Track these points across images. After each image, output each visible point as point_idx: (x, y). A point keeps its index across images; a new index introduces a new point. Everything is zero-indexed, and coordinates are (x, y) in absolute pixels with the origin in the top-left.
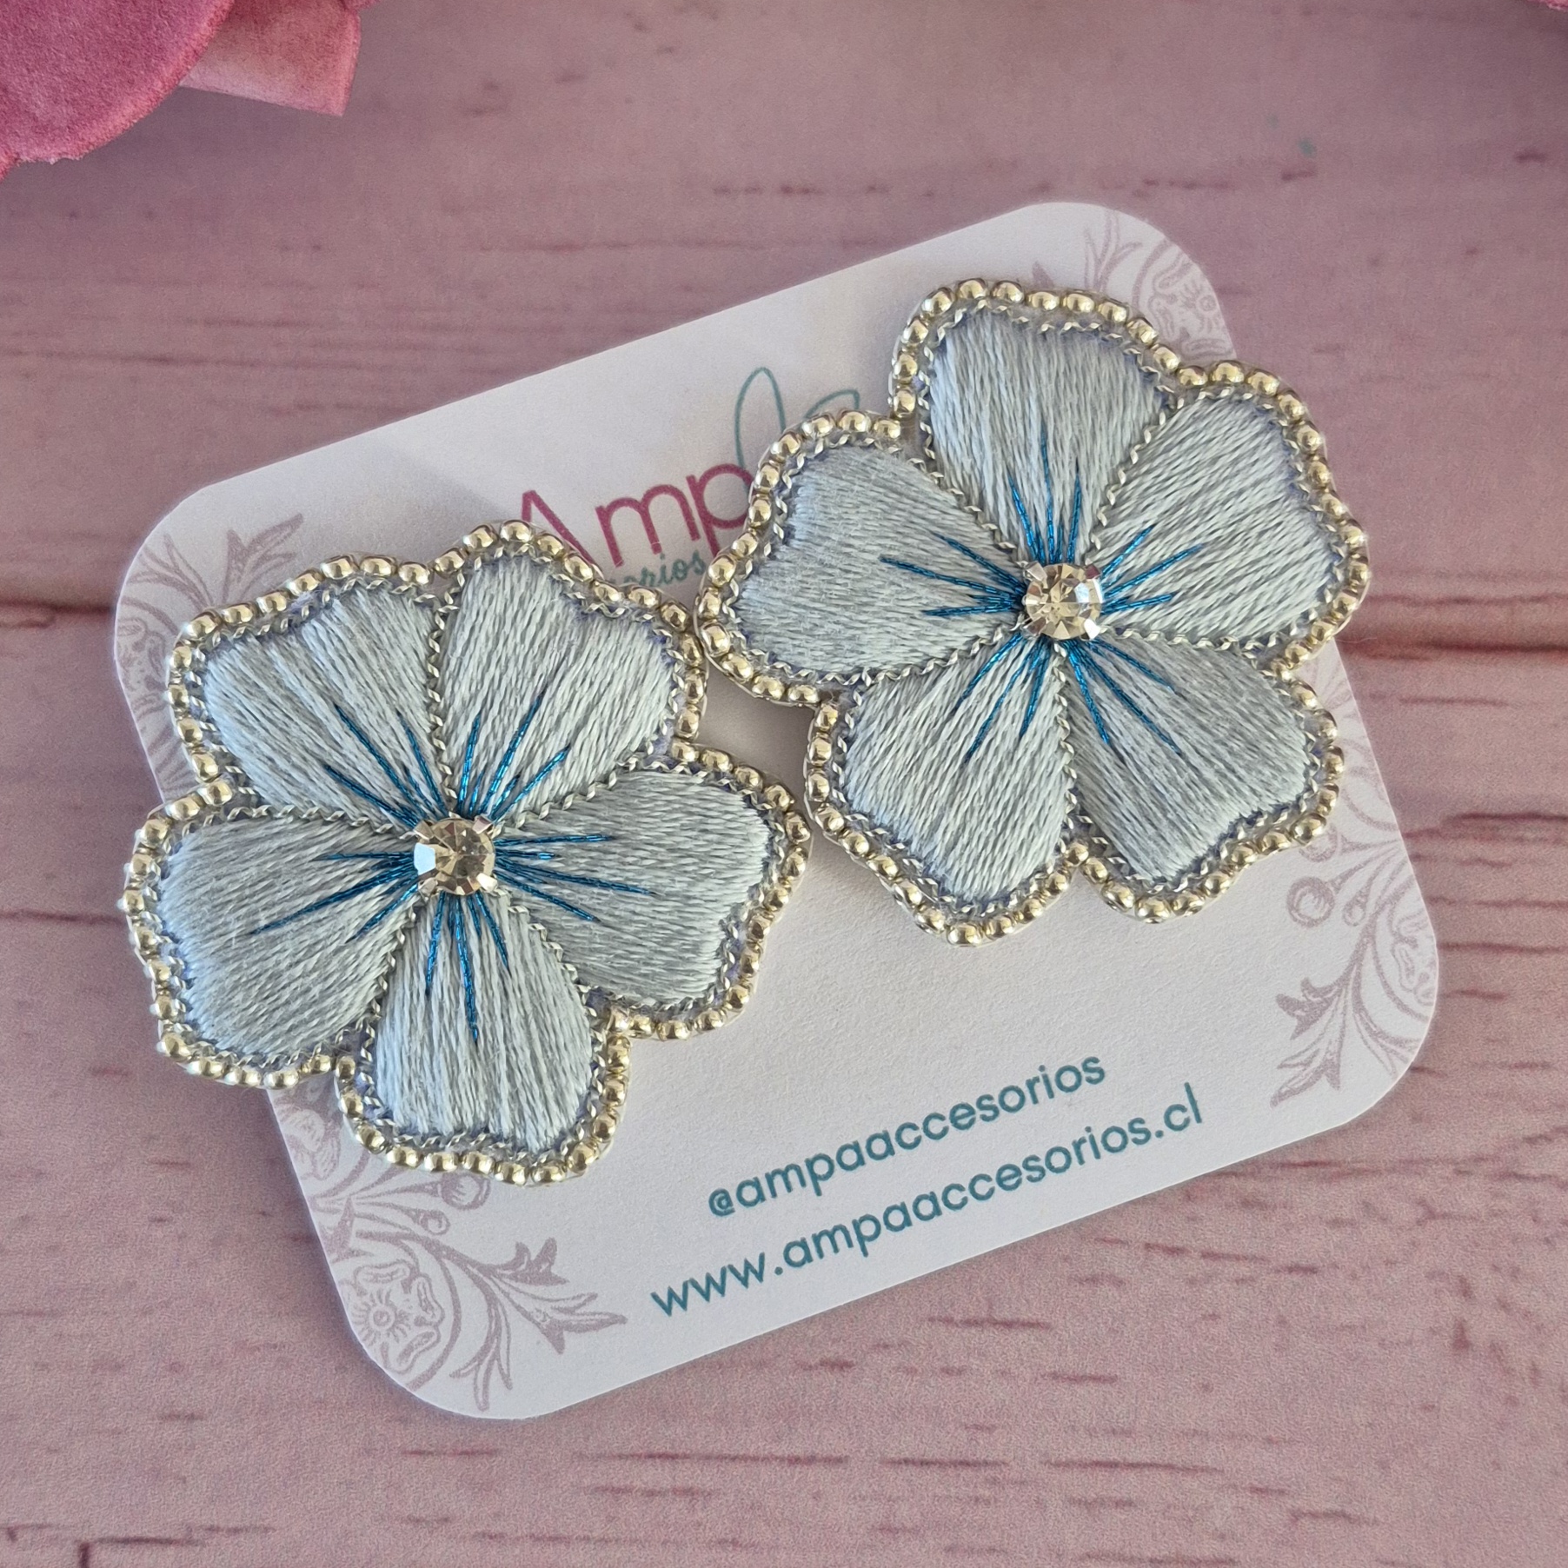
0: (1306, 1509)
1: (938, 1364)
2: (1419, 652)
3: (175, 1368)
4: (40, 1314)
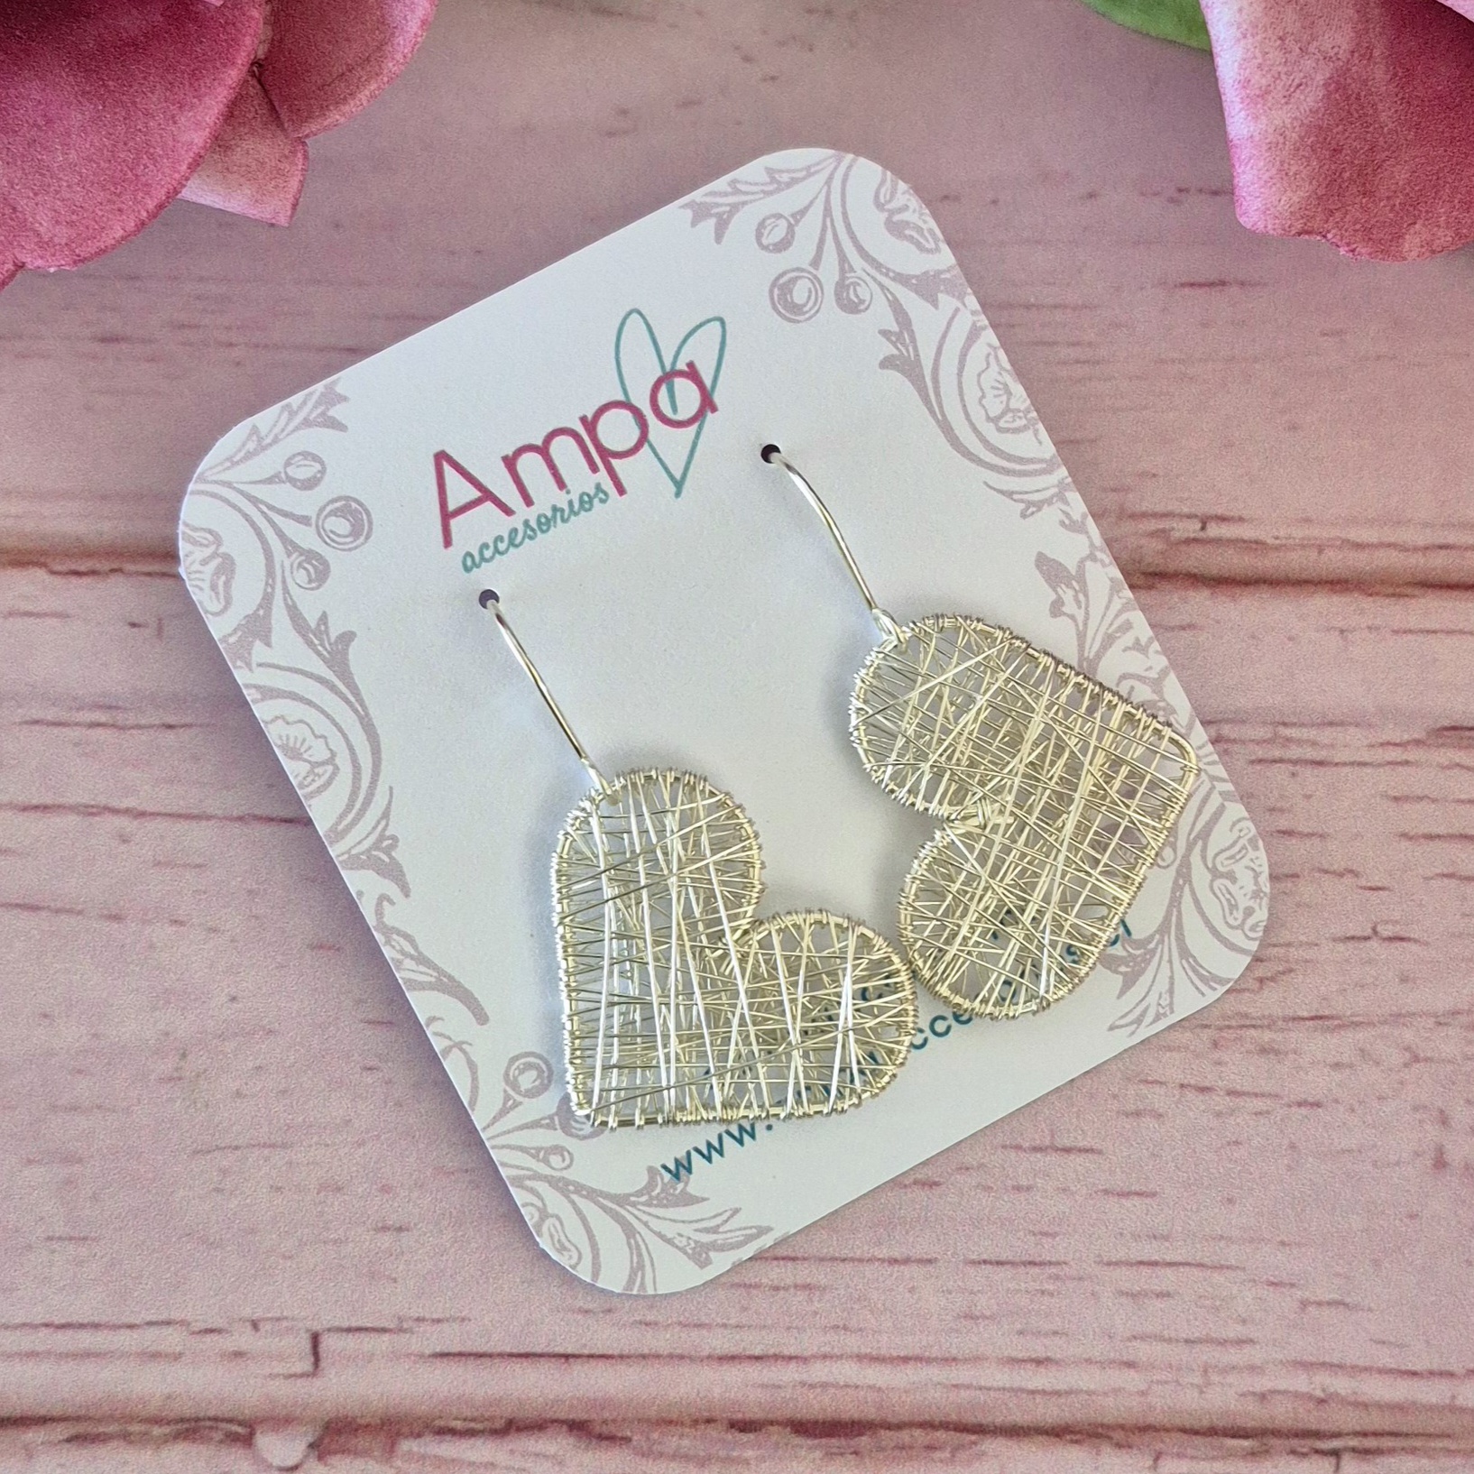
0: (1313, 1299)
1: (1009, 1183)
2: (1409, 591)
3: (386, 1189)
4: (273, 1146)
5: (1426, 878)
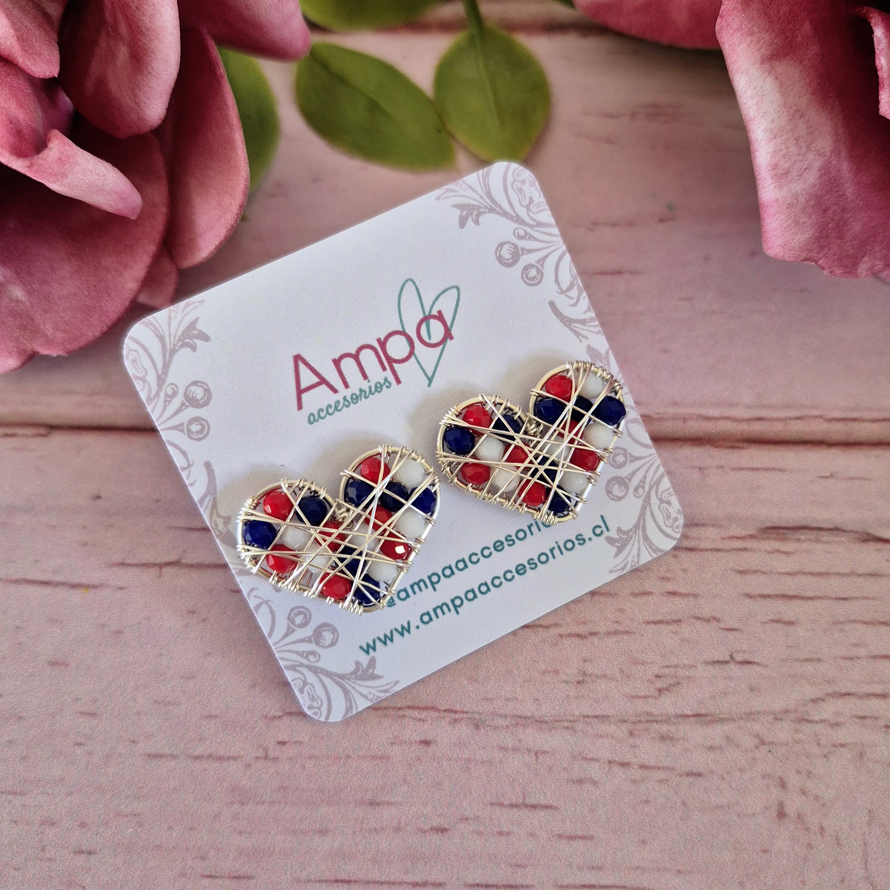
1: (496, 829)
2: (740, 445)
3: (83, 825)
4: (14, 793)
5: (763, 622)
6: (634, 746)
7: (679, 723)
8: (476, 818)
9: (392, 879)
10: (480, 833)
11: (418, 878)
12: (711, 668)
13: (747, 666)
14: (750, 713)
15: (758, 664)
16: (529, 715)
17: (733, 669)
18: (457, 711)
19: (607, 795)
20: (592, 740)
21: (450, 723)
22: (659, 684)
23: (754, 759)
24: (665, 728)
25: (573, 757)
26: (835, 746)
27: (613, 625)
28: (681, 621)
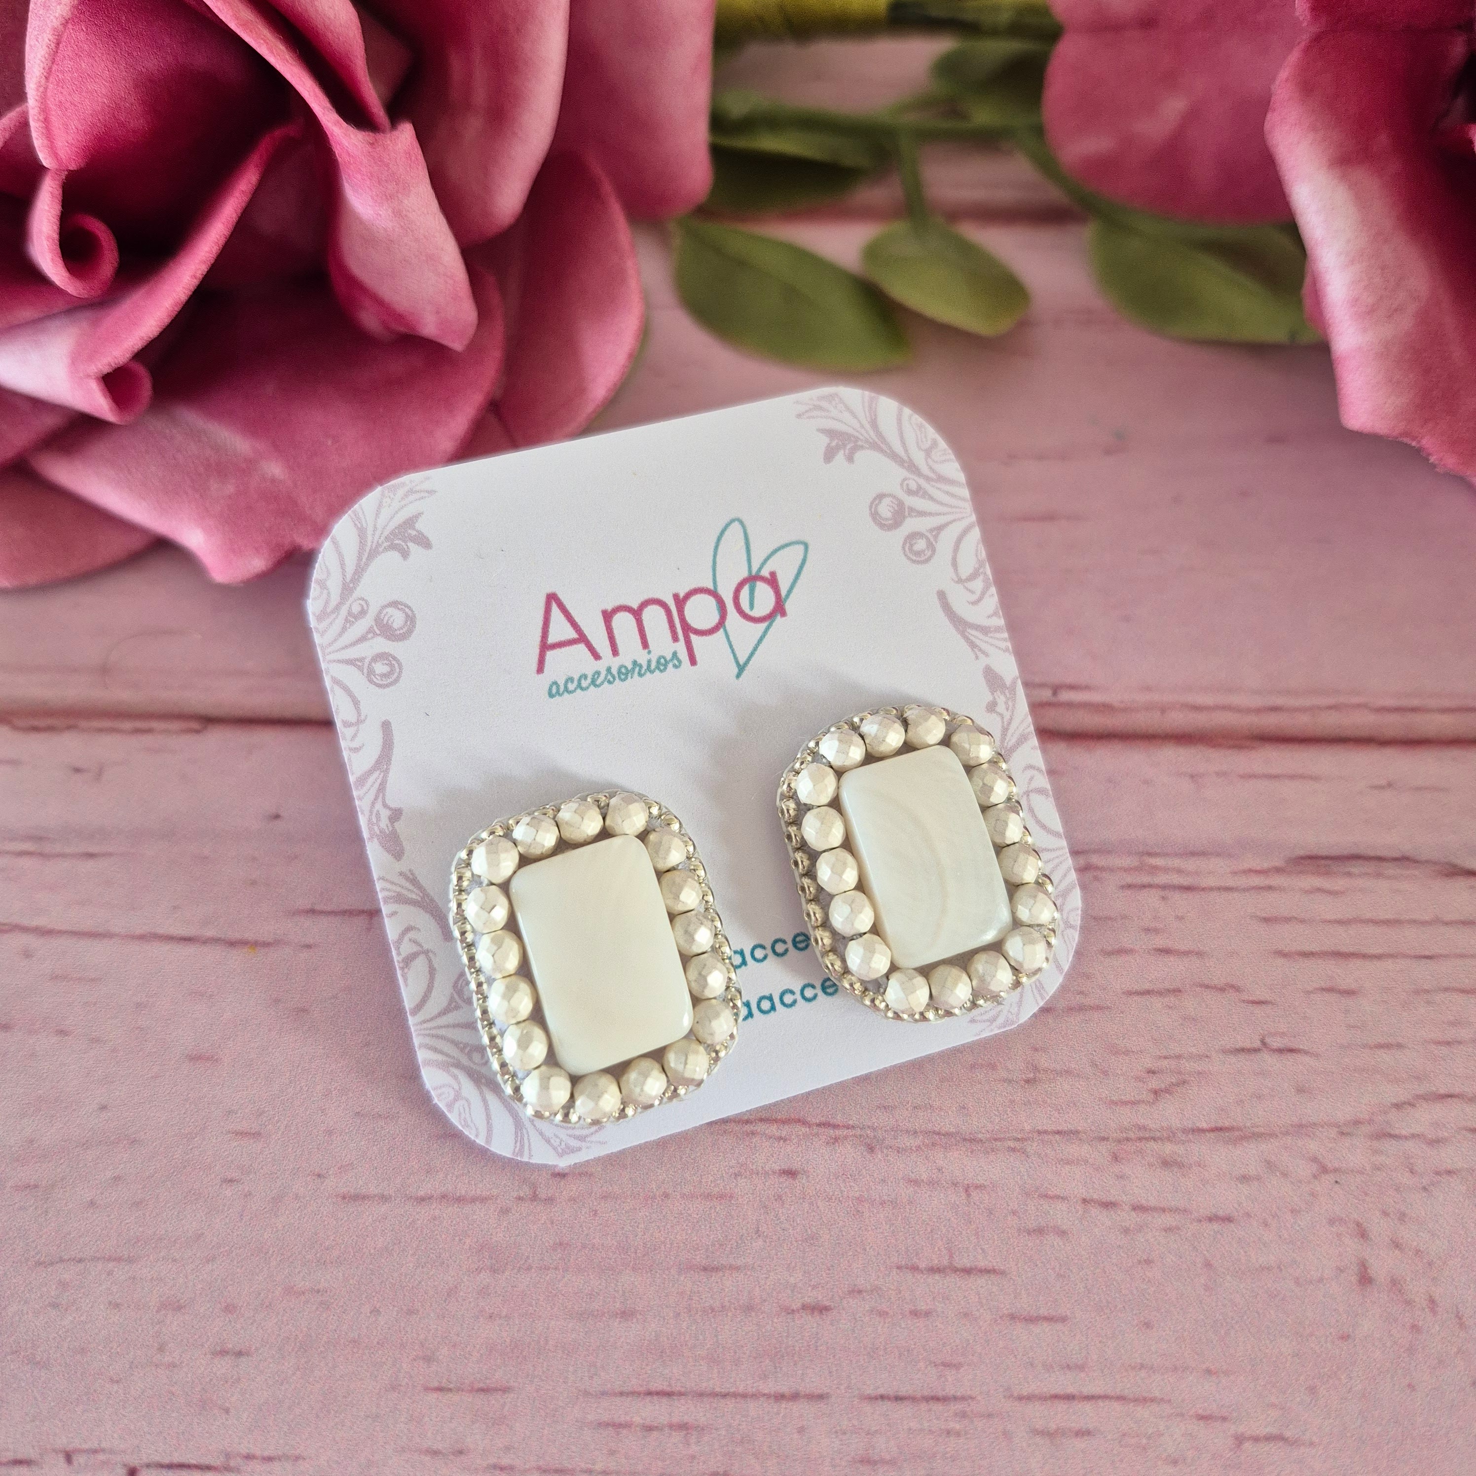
0: (1249, 1433)
1: (907, 1308)
2: (1247, 743)
3: (229, 1309)
4: (119, 1260)
5: (1308, 991)
6: (1120, 1177)
7: (1189, 1141)
8: (876, 1289)
9: (741, 1389)
10: (883, 1314)
11: (784, 1388)
12: (1233, 1059)
13: (1289, 1056)
14: (1301, 1126)
15: (1306, 1053)
16: (952, 1130)
17: (1269, 1060)
18: (839, 1125)
19: (1083, 1253)
20: (1054, 1168)
21: (827, 1143)
22: (1154, 1083)
23: (1313, 1194)
24: (1168, 1149)
25: (1027, 1194)
26: (1438, 1173)
27: (1075, 998)
28: (1180, 991)
